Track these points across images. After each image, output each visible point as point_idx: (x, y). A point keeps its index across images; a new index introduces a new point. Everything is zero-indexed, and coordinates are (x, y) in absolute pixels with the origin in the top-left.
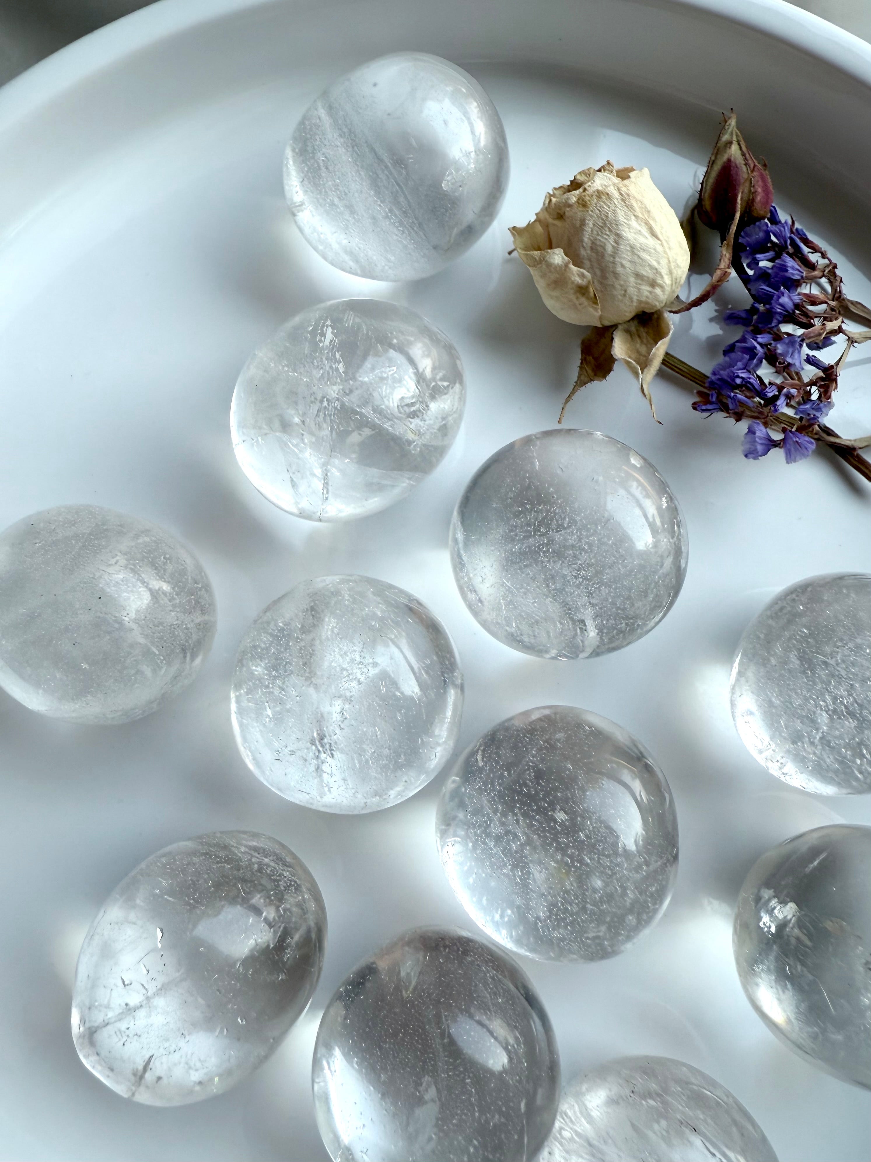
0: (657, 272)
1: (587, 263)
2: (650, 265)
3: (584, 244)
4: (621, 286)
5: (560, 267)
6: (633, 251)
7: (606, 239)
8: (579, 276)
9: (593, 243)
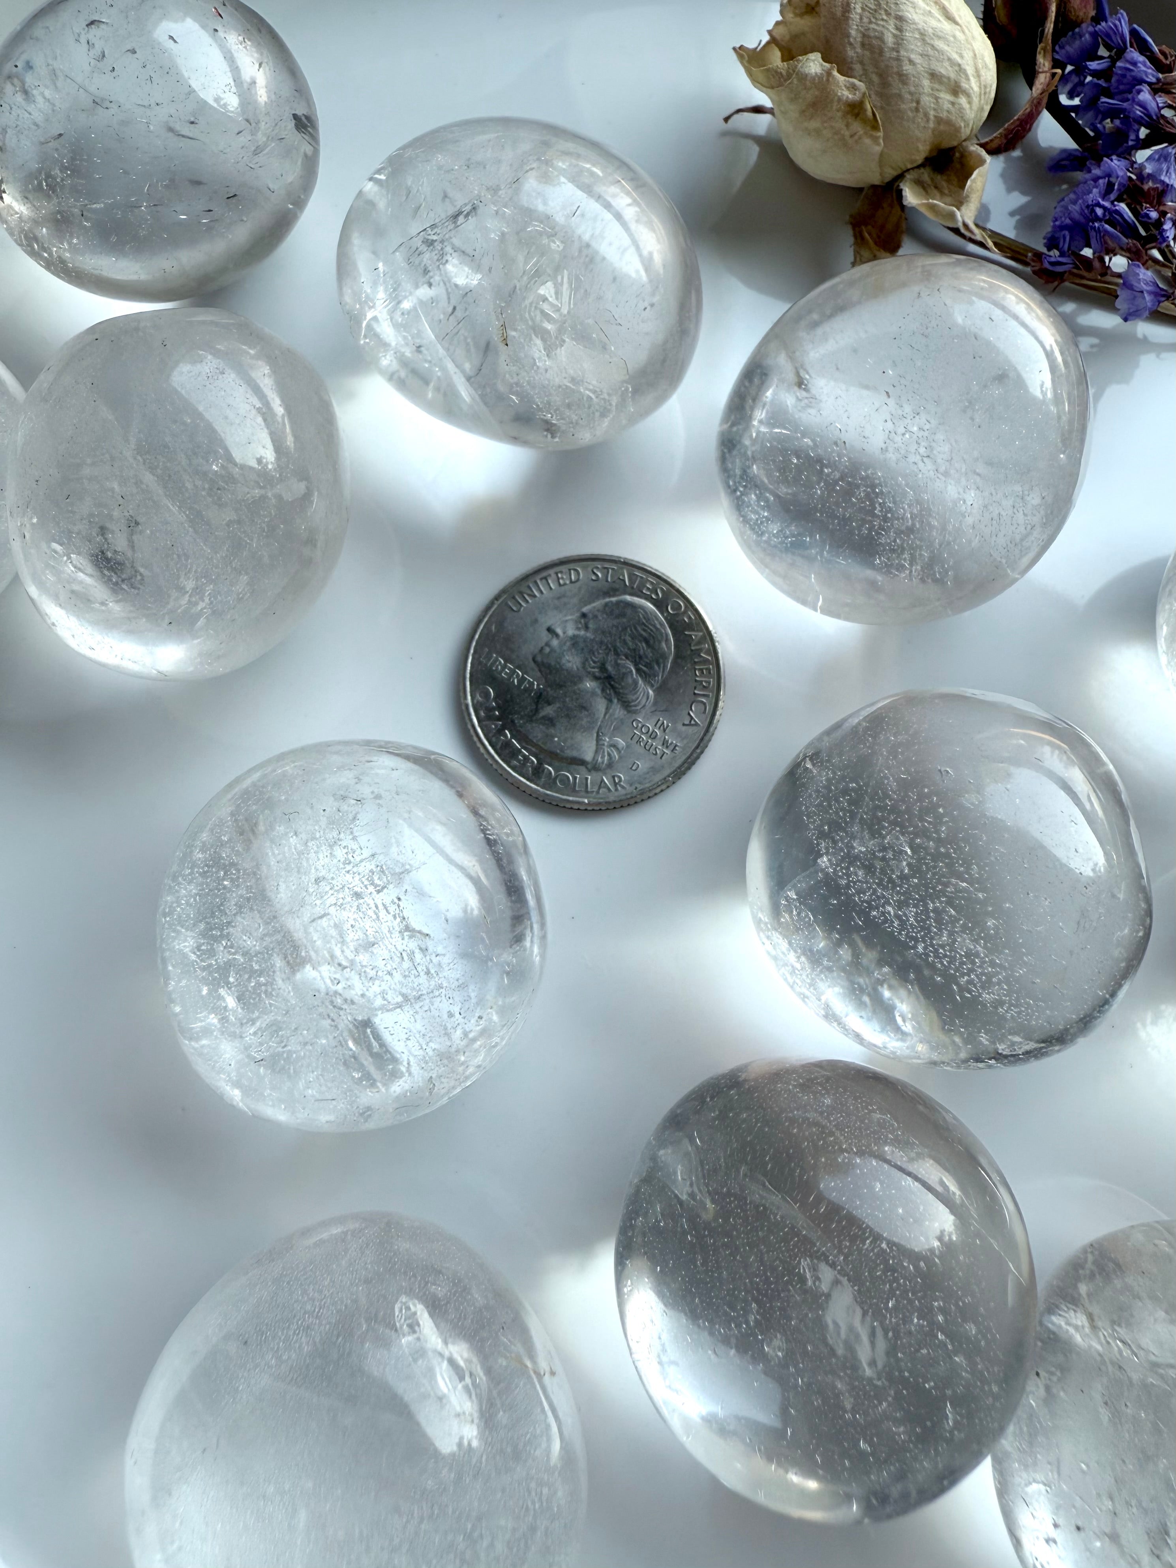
0: (960, 70)
1: (857, 67)
2: (949, 59)
3: (852, 40)
4: (911, 93)
5: (820, 77)
6: (924, 40)
7: (883, 26)
8: (848, 88)
9: (864, 36)
